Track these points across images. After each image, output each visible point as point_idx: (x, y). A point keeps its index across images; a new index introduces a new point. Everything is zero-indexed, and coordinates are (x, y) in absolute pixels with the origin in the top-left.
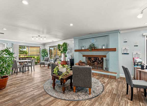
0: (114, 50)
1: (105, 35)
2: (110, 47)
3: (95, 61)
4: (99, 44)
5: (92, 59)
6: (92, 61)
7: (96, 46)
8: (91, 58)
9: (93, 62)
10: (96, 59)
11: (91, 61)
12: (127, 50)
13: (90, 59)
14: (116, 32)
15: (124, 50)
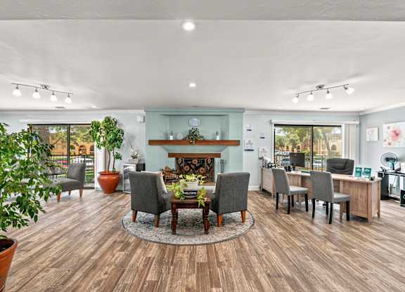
0: (237, 143)
1: (222, 114)
2: (230, 139)
3: (201, 166)
4: (208, 130)
5: (195, 162)
6: (195, 165)
7: (201, 134)
8: (191, 160)
9: (197, 168)
10: (203, 161)
11: (192, 166)
12: (251, 144)
13: (190, 162)
14: (240, 110)
15: (247, 144)
